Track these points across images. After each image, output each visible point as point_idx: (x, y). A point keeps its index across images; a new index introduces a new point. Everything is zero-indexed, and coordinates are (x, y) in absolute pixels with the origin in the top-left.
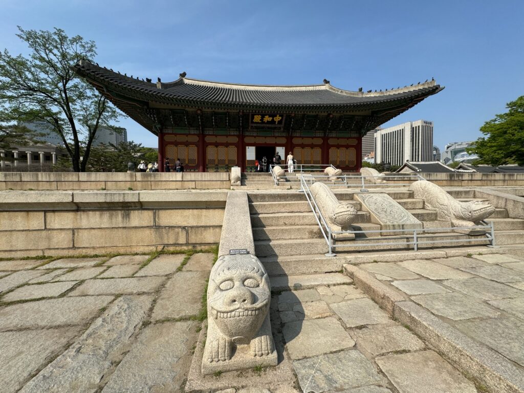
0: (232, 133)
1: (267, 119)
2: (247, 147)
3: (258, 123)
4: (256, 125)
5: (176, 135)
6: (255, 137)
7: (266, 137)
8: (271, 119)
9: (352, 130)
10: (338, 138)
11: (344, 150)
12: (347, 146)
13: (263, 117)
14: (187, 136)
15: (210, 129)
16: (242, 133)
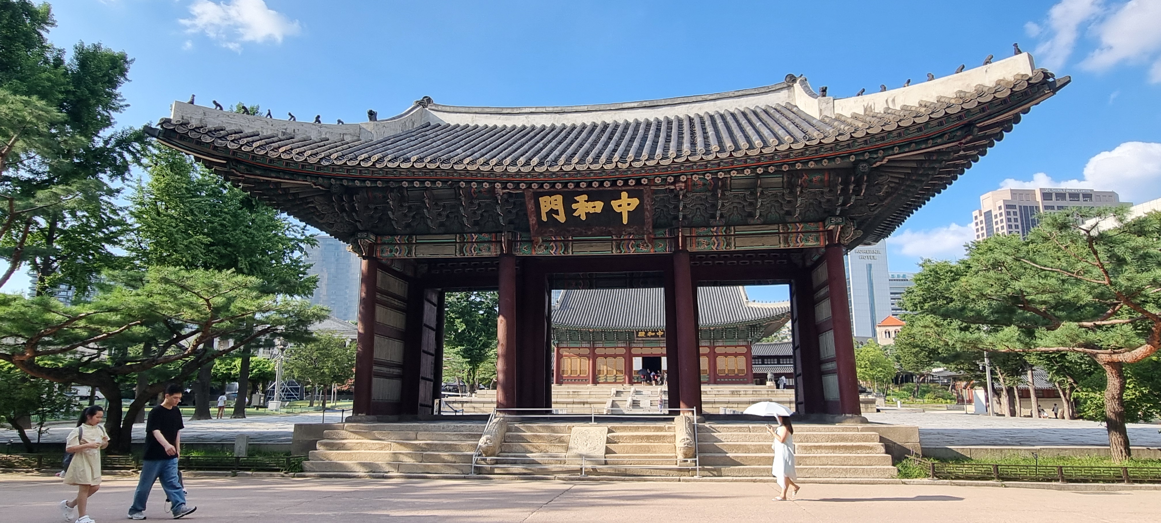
0: (620, 345)
1: (650, 334)
2: (634, 358)
3: (642, 337)
4: (641, 339)
6: (641, 348)
7: (652, 348)
8: (654, 334)
9: (739, 338)
10: (725, 347)
11: (732, 358)
12: (736, 355)
13: (646, 333)
14: (580, 349)
15: (600, 342)
16: (629, 345)
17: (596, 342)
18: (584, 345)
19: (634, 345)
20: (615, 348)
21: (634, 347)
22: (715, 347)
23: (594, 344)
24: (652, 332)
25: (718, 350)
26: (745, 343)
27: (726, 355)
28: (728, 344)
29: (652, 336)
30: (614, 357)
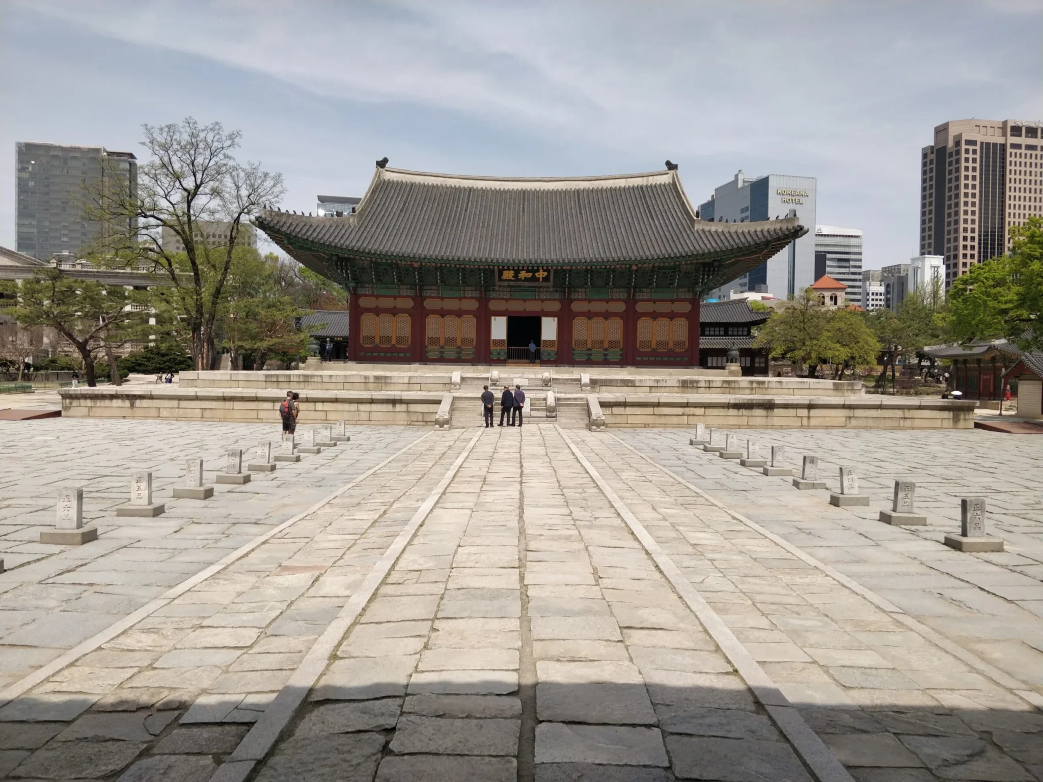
0: (468, 295)
1: (523, 275)
2: (493, 318)
3: (510, 280)
4: (505, 283)
5: (377, 297)
6: (507, 300)
7: (525, 300)
9: (679, 286)
10: (655, 301)
11: (665, 321)
12: (672, 316)
14: (395, 299)
15: (432, 287)
16: (485, 294)
17: (425, 287)
18: (404, 293)
19: (493, 295)
20: (460, 299)
21: (493, 299)
22: (636, 302)
23: (421, 290)
24: (528, 271)
25: (641, 307)
26: (689, 296)
27: (654, 316)
28: (660, 296)
29: (526, 279)
30: (457, 316)
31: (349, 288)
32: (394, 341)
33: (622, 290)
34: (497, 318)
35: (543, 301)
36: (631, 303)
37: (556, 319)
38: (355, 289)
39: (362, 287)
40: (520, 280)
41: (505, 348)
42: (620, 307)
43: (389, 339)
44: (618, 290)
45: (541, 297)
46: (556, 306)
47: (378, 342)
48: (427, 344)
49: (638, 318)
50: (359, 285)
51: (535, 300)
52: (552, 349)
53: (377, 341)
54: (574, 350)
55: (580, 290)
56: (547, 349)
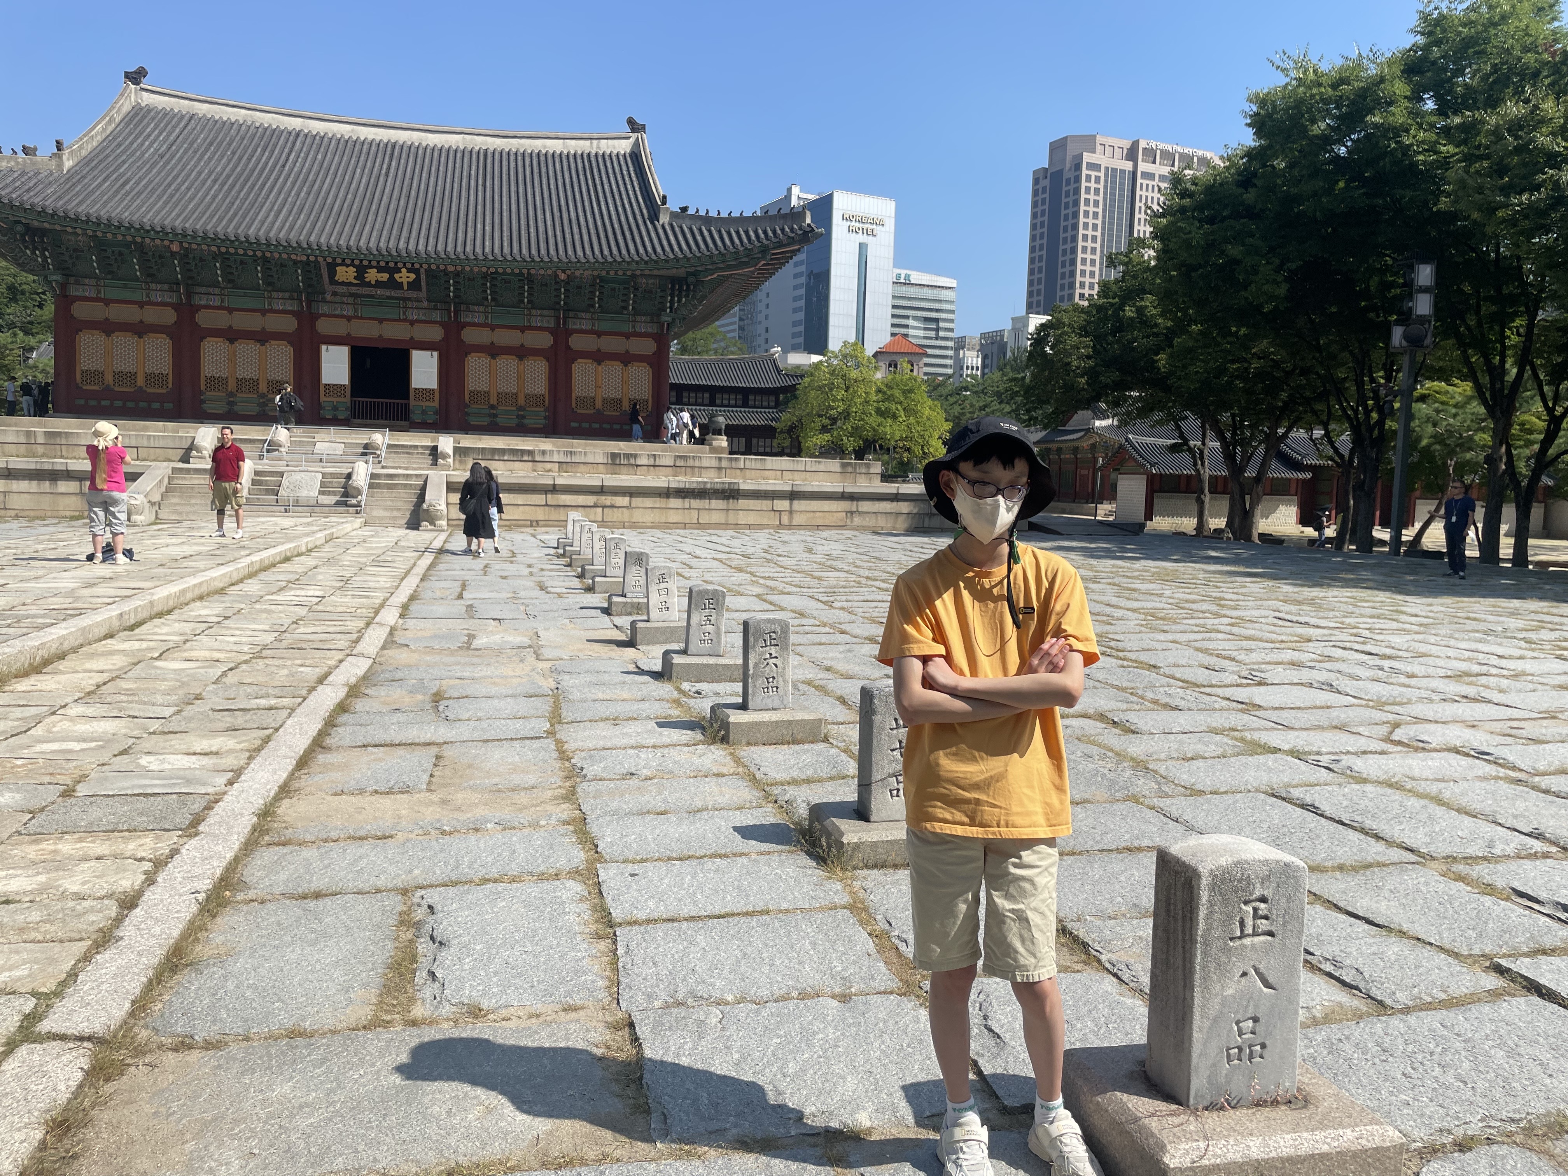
0: (277, 305)
1: (375, 276)
2: (324, 347)
3: (350, 284)
4: (344, 289)
5: (107, 302)
6: (349, 319)
7: (381, 321)
8: (385, 277)
9: (636, 312)
10: (599, 334)
11: (616, 367)
12: (626, 359)
13: (361, 271)
14: (142, 307)
15: (211, 290)
16: (309, 306)
17: (198, 289)
18: (157, 297)
19: (324, 309)
20: (264, 312)
21: (325, 315)
22: (569, 333)
23: (189, 295)
24: (380, 270)
25: (577, 342)
26: (652, 329)
27: (599, 357)
28: (605, 326)
29: (379, 284)
30: (258, 341)
31: (50, 282)
32: (141, 382)
33: (545, 312)
34: (330, 347)
35: (412, 323)
36: (561, 334)
37: (435, 354)
38: (63, 286)
39: (77, 283)
40: (369, 284)
41: (348, 399)
42: (545, 340)
43: (132, 376)
44: (539, 312)
45: (410, 317)
46: (436, 334)
47: (111, 382)
48: (203, 387)
49: (574, 360)
50: (72, 280)
51: (399, 320)
52: (428, 404)
53: (109, 379)
54: (468, 406)
55: (476, 308)
56: (421, 403)
